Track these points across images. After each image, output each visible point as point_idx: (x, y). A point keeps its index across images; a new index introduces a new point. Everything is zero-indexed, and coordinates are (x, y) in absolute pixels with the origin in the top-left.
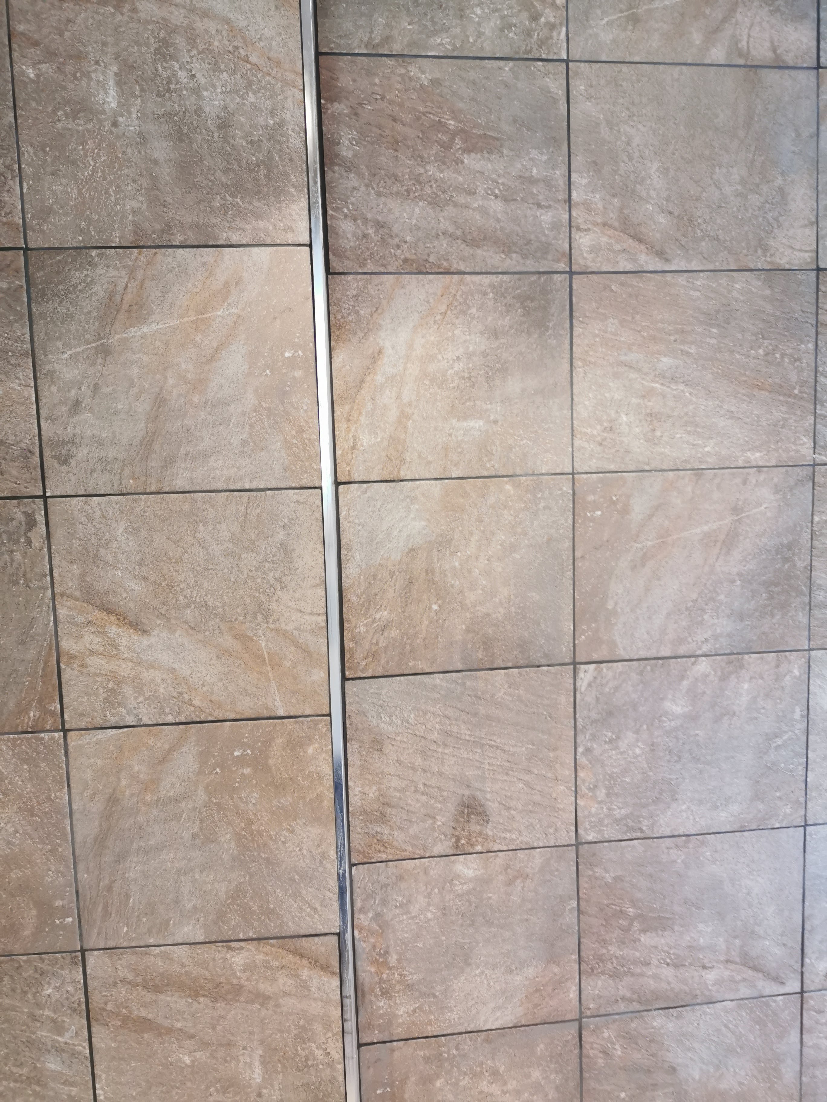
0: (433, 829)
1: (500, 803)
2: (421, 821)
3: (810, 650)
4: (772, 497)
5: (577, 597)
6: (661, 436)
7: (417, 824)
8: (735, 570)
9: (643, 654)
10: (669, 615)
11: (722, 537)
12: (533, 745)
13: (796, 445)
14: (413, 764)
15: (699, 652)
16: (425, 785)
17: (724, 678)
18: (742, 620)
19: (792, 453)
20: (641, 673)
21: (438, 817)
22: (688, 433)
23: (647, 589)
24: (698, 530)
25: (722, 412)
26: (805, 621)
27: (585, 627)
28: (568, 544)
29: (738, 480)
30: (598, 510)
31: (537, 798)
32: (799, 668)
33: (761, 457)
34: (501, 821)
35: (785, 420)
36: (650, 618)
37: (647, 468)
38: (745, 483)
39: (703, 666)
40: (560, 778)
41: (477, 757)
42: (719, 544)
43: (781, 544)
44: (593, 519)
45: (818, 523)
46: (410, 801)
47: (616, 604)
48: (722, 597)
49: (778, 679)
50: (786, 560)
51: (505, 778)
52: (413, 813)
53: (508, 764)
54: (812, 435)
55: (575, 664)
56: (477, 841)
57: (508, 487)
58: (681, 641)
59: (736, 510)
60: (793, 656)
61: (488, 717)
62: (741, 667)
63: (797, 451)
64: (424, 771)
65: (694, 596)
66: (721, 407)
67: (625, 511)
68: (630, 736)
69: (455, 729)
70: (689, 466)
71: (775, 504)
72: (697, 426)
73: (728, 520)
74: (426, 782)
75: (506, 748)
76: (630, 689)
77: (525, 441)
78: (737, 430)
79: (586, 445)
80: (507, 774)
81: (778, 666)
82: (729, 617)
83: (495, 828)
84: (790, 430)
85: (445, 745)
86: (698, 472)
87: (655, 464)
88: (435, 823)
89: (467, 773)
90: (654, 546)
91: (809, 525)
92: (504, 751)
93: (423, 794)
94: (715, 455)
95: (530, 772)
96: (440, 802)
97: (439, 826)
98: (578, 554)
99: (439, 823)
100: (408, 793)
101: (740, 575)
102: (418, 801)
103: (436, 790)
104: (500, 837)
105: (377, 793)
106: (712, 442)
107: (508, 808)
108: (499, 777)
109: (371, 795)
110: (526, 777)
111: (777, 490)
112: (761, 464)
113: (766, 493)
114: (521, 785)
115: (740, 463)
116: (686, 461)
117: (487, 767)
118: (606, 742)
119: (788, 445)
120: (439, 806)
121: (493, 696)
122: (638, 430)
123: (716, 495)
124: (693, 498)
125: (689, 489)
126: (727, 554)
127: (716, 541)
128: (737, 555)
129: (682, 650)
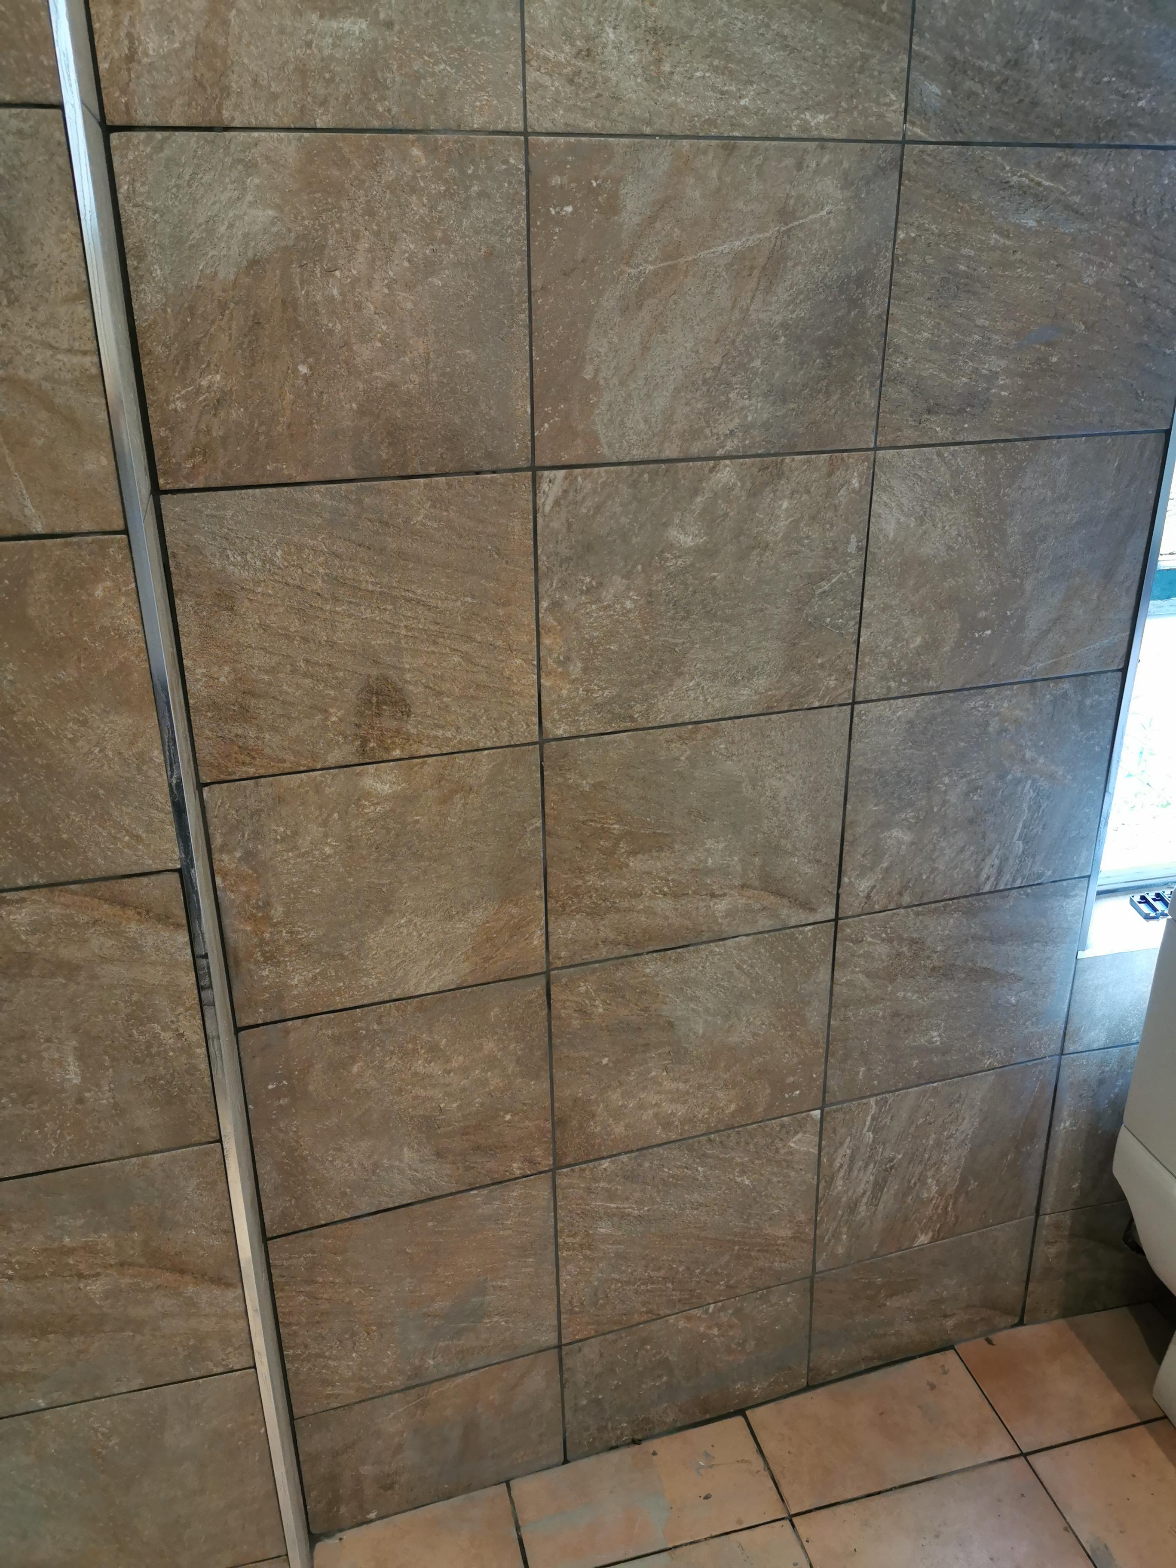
0: (325, 728)
1: (426, 687)
2: (307, 717)
3: (876, 449)
4: (838, 194)
5: (536, 358)
6: (672, 73)
7: (300, 720)
8: (779, 318)
9: (637, 453)
10: (677, 390)
11: (761, 261)
12: (473, 597)
13: (878, 104)
14: (285, 629)
15: (720, 452)
16: (307, 661)
17: (755, 493)
18: (784, 402)
19: (873, 119)
20: (634, 485)
21: (331, 710)
22: (715, 70)
23: (645, 348)
24: (726, 248)
25: (769, 36)
26: (873, 403)
27: (549, 409)
28: (519, 263)
29: (790, 162)
30: (568, 205)
31: (483, 677)
32: (860, 476)
33: (825, 122)
34: (429, 713)
35: (865, 58)
36: (648, 395)
37: (648, 130)
38: (799, 166)
39: (726, 474)
40: (515, 647)
41: (387, 616)
42: (756, 273)
43: (848, 277)
44: (558, 220)
45: (903, 242)
46: (285, 687)
47: (597, 371)
48: (757, 363)
49: (830, 492)
50: (853, 303)
51: (432, 648)
52: (293, 704)
53: (436, 628)
54: (903, 88)
55: (535, 469)
56: (394, 743)
57: (416, 152)
58: (695, 434)
59: (785, 214)
60: (851, 459)
61: (401, 555)
62: (780, 475)
63: (880, 116)
64: (305, 640)
65: (716, 361)
66: (767, 26)
67: (613, 207)
68: (618, 583)
69: (350, 573)
70: (714, 132)
71: (842, 207)
72: (729, 58)
73: (772, 231)
74: (308, 657)
75: (432, 602)
76: (619, 509)
77: (442, 66)
78: (791, 71)
79: (546, 80)
80: (435, 643)
81: (830, 474)
82: (765, 395)
83: (420, 723)
84: (872, 77)
85: (336, 600)
86: (729, 143)
87: (661, 124)
88: (327, 719)
89: (373, 643)
90: (656, 273)
91: (890, 245)
92: (429, 608)
93: (305, 675)
94: (756, 114)
95: (470, 639)
96: (332, 687)
97: (334, 722)
98: (537, 283)
99: (334, 719)
100: (281, 675)
101: (784, 325)
102: (298, 686)
103: (326, 668)
104: (428, 737)
105: (232, 676)
106: (752, 90)
107: (439, 694)
108: (423, 647)
109: (222, 679)
110: (465, 647)
111: (847, 182)
112: (825, 134)
113: (829, 186)
114: (456, 659)
115: (794, 131)
116: (711, 122)
117: (403, 632)
118: (582, 591)
119: (867, 105)
120: (332, 693)
121: (407, 521)
122: (633, 59)
123: (755, 187)
124: (719, 190)
125: (714, 173)
126: (768, 291)
127: (752, 268)
128: (782, 293)
129: (696, 448)
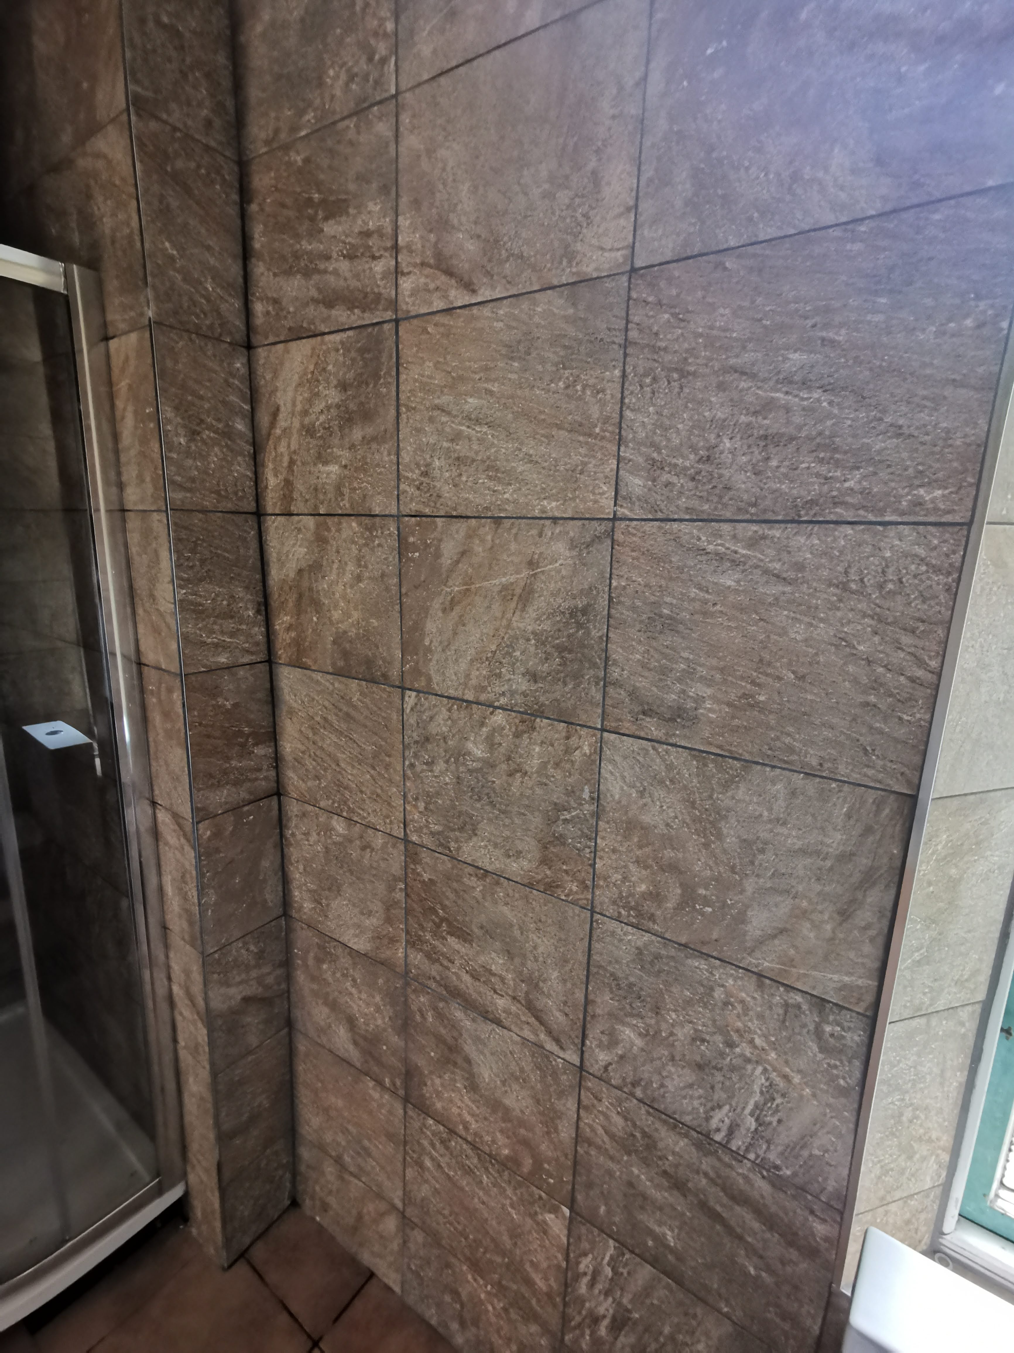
1: (357, 786)
2: (314, 780)
3: (603, 730)
4: (567, 553)
5: (404, 629)
6: (467, 481)
8: (530, 628)
9: (452, 692)
10: (472, 660)
11: (518, 591)
12: (376, 747)
13: (594, 494)
14: (307, 734)
15: (496, 704)
16: (314, 753)
17: (517, 735)
18: (536, 682)
19: (590, 504)
20: (449, 710)
22: (491, 478)
23: (455, 633)
24: (497, 582)
26: (599, 697)
27: (409, 657)
28: (396, 580)
29: (534, 532)
30: (416, 552)
31: (379, 791)
32: (590, 745)
33: (557, 507)
35: (584, 464)
36: (457, 660)
37: (454, 513)
38: (540, 535)
39: (499, 718)
40: (393, 781)
41: (343, 744)
42: (515, 598)
43: (576, 607)
44: (412, 560)
45: (616, 588)
47: (431, 642)
48: (517, 653)
49: (568, 751)
50: (580, 626)
53: (361, 757)
54: (613, 482)
55: (403, 689)
57: (354, 525)
58: (483, 689)
59: (531, 564)
60: (583, 732)
62: (534, 729)
63: (596, 502)
65: (494, 648)
67: (438, 555)
68: (441, 764)
70: (489, 514)
71: (570, 562)
73: (525, 573)
74: (315, 751)
75: (359, 743)
76: (442, 722)
77: (364, 484)
78: (535, 476)
79: (407, 488)
80: (359, 764)
81: (568, 738)
82: (523, 675)
84: (590, 476)
86: (497, 520)
87: (461, 511)
90: (459, 592)
91: (607, 589)
92: (358, 746)
93: (314, 760)
94: (511, 504)
95: (374, 768)
98: (403, 591)
101: (534, 633)
106: (511, 489)
110: (371, 771)
111: (573, 545)
112: (557, 514)
113: (560, 548)
114: (369, 777)
115: (537, 513)
116: (487, 509)
117: (348, 754)
118: (424, 763)
119: (586, 495)
121: (351, 699)
122: (447, 475)
123: (513, 546)
124: (492, 547)
125: (489, 538)
126: (523, 610)
127: (513, 595)
128: (531, 613)
129: (483, 697)
